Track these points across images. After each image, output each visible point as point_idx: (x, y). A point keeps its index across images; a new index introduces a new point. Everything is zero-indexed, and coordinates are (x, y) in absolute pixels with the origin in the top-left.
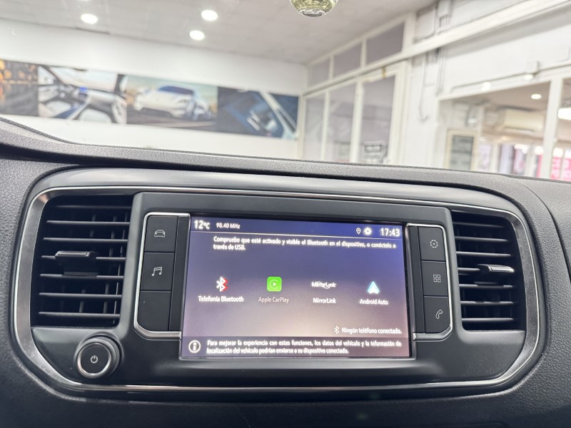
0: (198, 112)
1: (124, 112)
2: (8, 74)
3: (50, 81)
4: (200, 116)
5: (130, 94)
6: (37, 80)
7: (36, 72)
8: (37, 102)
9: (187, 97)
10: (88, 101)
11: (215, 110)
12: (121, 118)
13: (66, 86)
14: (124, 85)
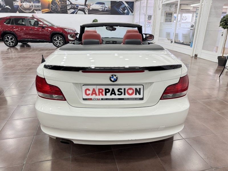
0: (106, 9)
1: (87, 11)
2: (60, 3)
3: (69, 4)
4: (106, 10)
5: (88, 5)
6: (66, 4)
7: (66, 2)
8: (67, 10)
9: (103, 5)
10: (79, 8)
11: (110, 8)
12: (87, 13)
13: (73, 4)
14: (87, 3)
